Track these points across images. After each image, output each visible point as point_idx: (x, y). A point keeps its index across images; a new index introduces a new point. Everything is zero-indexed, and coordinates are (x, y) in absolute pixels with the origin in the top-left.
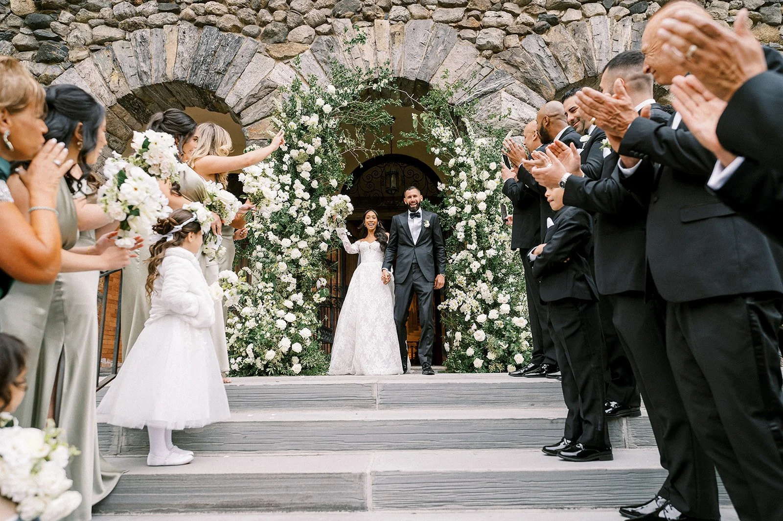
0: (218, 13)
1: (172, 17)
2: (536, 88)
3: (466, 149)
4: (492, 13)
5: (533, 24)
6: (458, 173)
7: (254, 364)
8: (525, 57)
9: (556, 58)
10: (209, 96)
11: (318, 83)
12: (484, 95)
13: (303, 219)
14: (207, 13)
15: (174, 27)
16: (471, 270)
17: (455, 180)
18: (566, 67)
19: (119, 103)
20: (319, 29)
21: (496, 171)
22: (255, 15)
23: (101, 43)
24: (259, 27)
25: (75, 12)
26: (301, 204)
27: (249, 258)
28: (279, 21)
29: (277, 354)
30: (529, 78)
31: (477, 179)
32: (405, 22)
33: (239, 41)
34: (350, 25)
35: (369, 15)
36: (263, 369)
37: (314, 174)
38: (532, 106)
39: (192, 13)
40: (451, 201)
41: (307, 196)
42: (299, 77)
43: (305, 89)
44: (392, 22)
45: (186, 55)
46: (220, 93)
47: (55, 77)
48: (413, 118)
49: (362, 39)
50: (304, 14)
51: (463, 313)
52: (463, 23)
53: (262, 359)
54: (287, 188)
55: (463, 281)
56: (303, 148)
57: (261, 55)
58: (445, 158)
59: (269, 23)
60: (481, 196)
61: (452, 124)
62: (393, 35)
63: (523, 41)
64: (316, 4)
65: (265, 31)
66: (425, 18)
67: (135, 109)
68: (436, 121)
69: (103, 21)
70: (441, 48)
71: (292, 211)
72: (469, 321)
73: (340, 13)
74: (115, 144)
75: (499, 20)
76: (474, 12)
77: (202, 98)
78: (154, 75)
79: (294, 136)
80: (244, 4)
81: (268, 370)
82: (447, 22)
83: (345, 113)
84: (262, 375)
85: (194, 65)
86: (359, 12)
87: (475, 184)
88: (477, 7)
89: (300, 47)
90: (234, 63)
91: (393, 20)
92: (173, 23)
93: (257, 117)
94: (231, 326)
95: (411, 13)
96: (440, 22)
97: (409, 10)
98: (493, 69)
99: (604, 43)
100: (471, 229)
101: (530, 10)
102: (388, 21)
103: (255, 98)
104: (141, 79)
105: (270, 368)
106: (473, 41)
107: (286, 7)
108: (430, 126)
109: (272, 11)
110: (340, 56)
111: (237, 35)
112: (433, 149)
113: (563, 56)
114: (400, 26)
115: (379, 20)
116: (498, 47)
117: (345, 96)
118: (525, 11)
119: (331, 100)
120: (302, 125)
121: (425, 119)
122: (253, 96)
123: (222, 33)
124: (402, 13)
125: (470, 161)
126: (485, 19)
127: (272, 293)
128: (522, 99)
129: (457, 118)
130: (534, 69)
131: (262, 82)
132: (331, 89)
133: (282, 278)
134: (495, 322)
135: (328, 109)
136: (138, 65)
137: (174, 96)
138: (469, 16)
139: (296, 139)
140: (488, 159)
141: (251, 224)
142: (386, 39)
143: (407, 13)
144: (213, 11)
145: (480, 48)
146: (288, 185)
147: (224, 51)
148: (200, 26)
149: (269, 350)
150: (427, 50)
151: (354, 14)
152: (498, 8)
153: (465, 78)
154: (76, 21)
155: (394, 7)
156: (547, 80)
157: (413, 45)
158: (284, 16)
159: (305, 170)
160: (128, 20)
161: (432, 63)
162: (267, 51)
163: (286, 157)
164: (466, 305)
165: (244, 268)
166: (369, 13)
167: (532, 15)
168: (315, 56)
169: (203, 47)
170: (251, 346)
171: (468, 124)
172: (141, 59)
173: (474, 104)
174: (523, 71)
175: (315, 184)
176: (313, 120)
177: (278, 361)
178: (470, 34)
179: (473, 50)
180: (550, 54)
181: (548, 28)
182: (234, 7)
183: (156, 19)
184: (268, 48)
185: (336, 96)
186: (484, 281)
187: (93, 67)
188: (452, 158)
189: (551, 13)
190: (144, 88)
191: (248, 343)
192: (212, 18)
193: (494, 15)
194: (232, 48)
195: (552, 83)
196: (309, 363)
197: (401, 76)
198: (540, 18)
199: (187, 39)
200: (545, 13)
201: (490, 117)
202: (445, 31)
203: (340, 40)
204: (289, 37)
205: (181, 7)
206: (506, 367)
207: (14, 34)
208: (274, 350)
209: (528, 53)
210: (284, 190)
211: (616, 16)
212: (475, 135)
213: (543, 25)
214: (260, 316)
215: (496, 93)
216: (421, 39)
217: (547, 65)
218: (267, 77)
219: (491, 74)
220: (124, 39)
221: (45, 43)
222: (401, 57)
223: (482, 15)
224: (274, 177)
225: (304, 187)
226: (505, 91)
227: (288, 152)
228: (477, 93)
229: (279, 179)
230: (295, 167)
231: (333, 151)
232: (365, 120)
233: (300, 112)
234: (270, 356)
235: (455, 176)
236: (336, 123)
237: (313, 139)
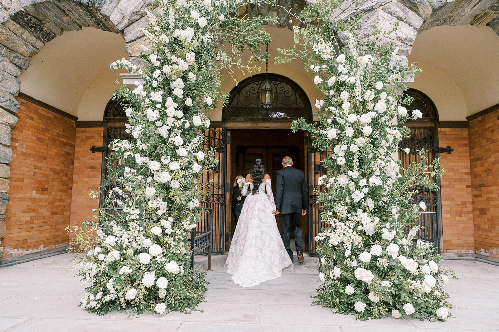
2: (413, 7)
3: (348, 66)
6: (338, 91)
7: (116, 300)
12: (362, 13)
13: (174, 139)
16: (352, 199)
17: (334, 99)
26: (173, 123)
27: (117, 180)
29: (140, 291)
31: (361, 100)
37: (188, 92)
38: (409, 24)
40: (329, 121)
41: (180, 114)
46: (105, 10)
48: (295, 31)
53: (124, 296)
54: (158, 106)
55: (343, 211)
56: (175, 63)
58: (325, 76)
60: (366, 118)
67: (32, 27)
68: (316, 35)
71: (163, 131)
72: (350, 256)
74: (17, 59)
77: (92, 16)
79: (166, 51)
83: (224, 30)
87: (358, 105)
93: (139, 34)
100: (353, 154)
103: (137, 16)
105: (132, 306)
108: (310, 41)
112: (312, 67)
117: (222, 9)
119: (207, 13)
120: (175, 39)
121: (306, 33)
122: (136, 13)
127: (138, 220)
128: (399, 18)
133: (150, 204)
134: (379, 259)
135: (203, 22)
139: (169, 54)
140: (374, 78)
141: (119, 145)
146: (160, 102)
149: (130, 288)
159: (178, 87)
163: (157, 73)
164: (347, 238)
165: (114, 189)
170: (112, 281)
171: (351, 39)
175: (189, 102)
176: (187, 34)
185: (212, 8)
186: (364, 211)
188: (332, 76)
190: (35, 5)
191: (109, 277)
195: (430, 2)
196: (175, 300)
201: (366, 36)
210: (154, 108)
212: (357, 52)
215: (373, 11)
224: (144, 94)
225: (176, 105)
226: (382, 10)
227: (160, 68)
228: (355, 11)
229: (151, 97)
230: (168, 84)
231: (207, 68)
232: (244, 38)
233: (173, 25)
234: (131, 295)
235: (334, 96)
236: (212, 37)
237: (187, 54)
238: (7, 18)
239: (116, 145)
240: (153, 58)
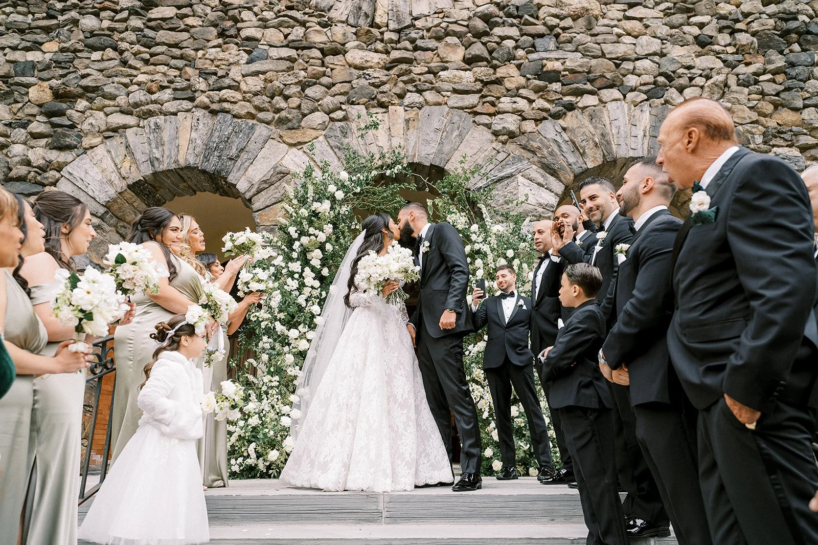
0: (233, 100)
1: (187, 105)
2: (554, 173)
3: (483, 235)
4: (508, 99)
5: (549, 110)
6: (474, 259)
7: (256, 465)
8: (541, 141)
9: (574, 143)
10: (221, 181)
11: (331, 169)
12: (500, 180)
13: (312, 308)
14: (221, 101)
15: (189, 115)
17: (471, 267)
18: (584, 152)
19: (129, 189)
20: (332, 115)
21: (513, 258)
22: (270, 102)
23: (115, 130)
24: (273, 114)
25: (91, 100)
26: (310, 293)
27: (254, 349)
28: (293, 108)
29: (281, 454)
30: (546, 163)
31: (494, 267)
32: (420, 108)
33: (252, 128)
34: (365, 111)
35: (383, 102)
36: (265, 471)
37: (324, 262)
38: (550, 190)
39: (206, 100)
41: (317, 284)
42: (312, 163)
43: (317, 174)
44: (406, 108)
45: (199, 142)
46: (231, 179)
47: (66, 164)
48: (428, 204)
49: (375, 126)
50: (318, 101)
51: (481, 409)
52: (478, 109)
53: (264, 460)
54: (296, 276)
55: (481, 375)
56: (314, 235)
57: (274, 141)
59: (283, 110)
61: (468, 210)
62: (407, 121)
63: (540, 126)
64: (330, 91)
65: (279, 118)
66: (439, 104)
67: (146, 194)
68: (451, 207)
69: (118, 109)
70: (456, 133)
71: (301, 300)
72: (487, 418)
73: (354, 100)
74: (123, 229)
75: (514, 106)
76: (489, 99)
77: (213, 183)
78: (166, 161)
79: (305, 222)
80: (259, 92)
81: (271, 471)
82: (462, 108)
83: (358, 199)
84: (264, 478)
85: (207, 151)
86: (373, 99)
87: (491, 271)
88: (492, 94)
89: (314, 133)
90: (247, 149)
91: (407, 106)
92: (188, 111)
93: (268, 203)
94: (232, 423)
95: (426, 100)
96: (455, 108)
97: (423, 97)
98: (509, 154)
99: (622, 128)
101: (546, 96)
102: (402, 108)
103: (266, 184)
104: (153, 166)
105: (273, 469)
106: (488, 126)
107: (301, 94)
108: (445, 212)
109: (286, 98)
110: (353, 141)
111: (251, 122)
113: (580, 141)
114: (415, 113)
115: (393, 107)
116: (514, 133)
117: (359, 183)
118: (541, 97)
119: (343, 186)
120: (314, 211)
121: (440, 204)
122: (265, 182)
123: (235, 120)
124: (417, 100)
125: (486, 248)
126: (500, 105)
127: (277, 387)
128: (539, 184)
129: (473, 203)
130: (551, 153)
131: (275, 168)
132: (344, 175)
133: (288, 371)
134: (515, 420)
135: (340, 195)
136: (151, 151)
137: (185, 181)
138: (484, 103)
139: (307, 226)
140: (505, 246)
141: (257, 314)
142: (401, 124)
143: (421, 99)
144: (228, 99)
145: (496, 134)
146: (298, 273)
147: (237, 138)
148: (214, 113)
149: (272, 450)
150: (442, 135)
151: (369, 101)
152: (514, 94)
153: (481, 163)
154: (92, 109)
155: (409, 94)
156: (565, 164)
157: (428, 130)
158: (298, 103)
159: (316, 257)
160: (143, 108)
161: (447, 148)
162: (281, 137)
163: (297, 244)
164: (484, 401)
165: (249, 360)
166: (384, 100)
167: (548, 101)
168: (328, 142)
169: (217, 134)
170: (253, 445)
171: (484, 210)
172: (153, 146)
173: (490, 190)
174: (540, 155)
175: (325, 272)
176: (324, 207)
177: (282, 462)
178: (485, 119)
179: (488, 135)
180: (567, 139)
181: (565, 114)
182: (248, 95)
183: (170, 106)
184: (281, 134)
185: (348, 182)
187: (106, 154)
188: (468, 244)
189: (567, 99)
190: (155, 174)
191: (250, 442)
192: (226, 105)
193: (509, 101)
194: (245, 135)
195: (571, 168)
197: (415, 162)
198: (556, 104)
199: (201, 126)
200: (561, 99)
201: (506, 203)
202: (460, 116)
203: (354, 126)
204: (303, 124)
205: (196, 95)
206: (528, 469)
207: (30, 122)
208: (278, 450)
209: (545, 138)
210: (293, 278)
211: (633, 102)
212: (491, 221)
213: (559, 111)
214: (264, 412)
215: (513, 178)
216: (436, 125)
217: (565, 150)
218: (280, 163)
219: (507, 159)
220: (138, 126)
221: (59, 130)
222: (416, 143)
223: (498, 102)
224: (283, 265)
225: (314, 275)
226: (522, 176)
227: (299, 239)
228: (494, 178)
229: (288, 267)
230: (305, 255)
231: (344, 238)
232: (380, 205)
233: (311, 198)
234: (274, 456)
235: (471, 263)
236: (348, 209)
237: (325, 226)
238: (125, 188)
239: (254, 314)
240: (292, 230)
